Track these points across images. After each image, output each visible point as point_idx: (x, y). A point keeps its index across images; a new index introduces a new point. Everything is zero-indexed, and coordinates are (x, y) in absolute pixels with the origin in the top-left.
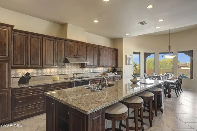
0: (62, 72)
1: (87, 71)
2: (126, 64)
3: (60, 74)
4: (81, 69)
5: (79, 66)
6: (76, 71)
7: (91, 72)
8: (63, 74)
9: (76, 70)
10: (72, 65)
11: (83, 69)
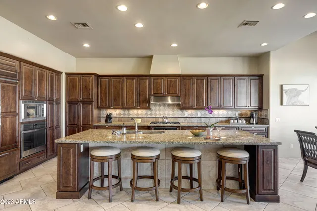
1: (192, 114)
2: (282, 104)
4: (180, 112)
5: (176, 108)
7: (199, 116)
9: (171, 113)
10: (166, 106)
11: (184, 111)
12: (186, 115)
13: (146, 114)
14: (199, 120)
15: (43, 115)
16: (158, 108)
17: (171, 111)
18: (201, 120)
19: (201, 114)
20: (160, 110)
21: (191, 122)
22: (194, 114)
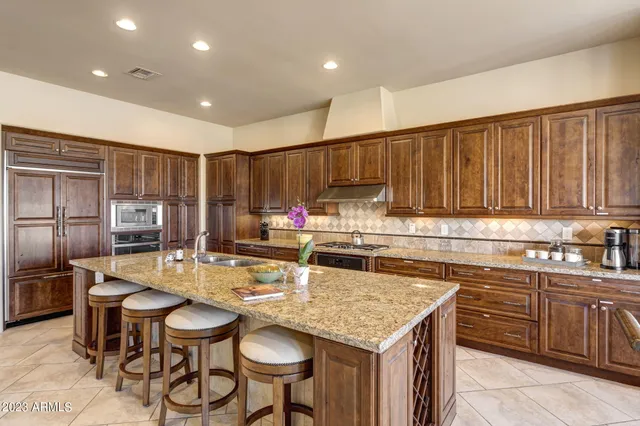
0: (339, 226)
1: (425, 229)
3: (335, 230)
4: (399, 222)
6: (379, 226)
7: (445, 233)
8: (342, 230)
9: (379, 223)
10: (367, 208)
11: (408, 221)
12: (412, 231)
13: (330, 225)
14: (444, 242)
15: (155, 222)
16: (352, 212)
17: (379, 220)
18: (449, 244)
19: (450, 229)
20: (356, 217)
21: (424, 249)
22: (430, 227)
